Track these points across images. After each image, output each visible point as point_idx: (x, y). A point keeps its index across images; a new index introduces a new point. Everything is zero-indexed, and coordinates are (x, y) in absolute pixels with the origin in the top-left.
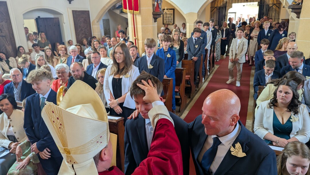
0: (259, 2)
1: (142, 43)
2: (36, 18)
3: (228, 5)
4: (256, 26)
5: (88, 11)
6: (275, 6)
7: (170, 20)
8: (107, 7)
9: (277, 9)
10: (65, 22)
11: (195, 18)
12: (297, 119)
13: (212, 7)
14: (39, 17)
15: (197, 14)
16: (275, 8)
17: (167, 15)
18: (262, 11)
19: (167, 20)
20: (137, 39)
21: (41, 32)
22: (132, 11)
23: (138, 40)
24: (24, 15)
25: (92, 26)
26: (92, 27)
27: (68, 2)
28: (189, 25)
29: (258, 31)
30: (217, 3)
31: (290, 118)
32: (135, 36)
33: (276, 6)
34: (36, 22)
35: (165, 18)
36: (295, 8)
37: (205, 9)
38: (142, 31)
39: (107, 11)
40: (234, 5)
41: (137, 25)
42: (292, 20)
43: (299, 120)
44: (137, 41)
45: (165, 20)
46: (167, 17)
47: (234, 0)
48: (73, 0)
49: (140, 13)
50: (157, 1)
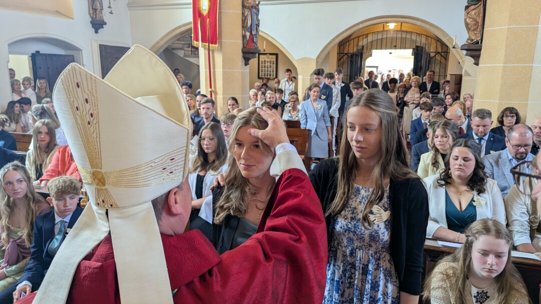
0: (414, 49)
1: (222, 100)
2: (32, 54)
3: (365, 51)
4: (413, 84)
6: (440, 56)
7: (270, 72)
8: (162, 44)
9: (443, 60)
10: (84, 63)
11: (313, 67)
12: (483, 203)
13: (339, 53)
14: (38, 52)
15: (317, 60)
16: (439, 60)
17: (265, 64)
18: (420, 63)
19: (265, 71)
20: (214, 92)
21: (40, 78)
22: (207, 44)
23: (216, 94)
24: (9, 45)
27: (93, 30)
28: (303, 79)
29: (417, 93)
30: (347, 47)
31: (473, 200)
32: (211, 87)
33: (442, 56)
34: (32, 60)
35: (262, 68)
36: (472, 48)
37: (328, 54)
38: (225, 79)
39: (162, 50)
40: (374, 52)
41: (214, 68)
42: (466, 76)
43: (486, 204)
44: (213, 96)
45: (262, 71)
46: (265, 67)
47: (374, 44)
48: (103, 27)
49: (221, 49)
50: (250, 31)
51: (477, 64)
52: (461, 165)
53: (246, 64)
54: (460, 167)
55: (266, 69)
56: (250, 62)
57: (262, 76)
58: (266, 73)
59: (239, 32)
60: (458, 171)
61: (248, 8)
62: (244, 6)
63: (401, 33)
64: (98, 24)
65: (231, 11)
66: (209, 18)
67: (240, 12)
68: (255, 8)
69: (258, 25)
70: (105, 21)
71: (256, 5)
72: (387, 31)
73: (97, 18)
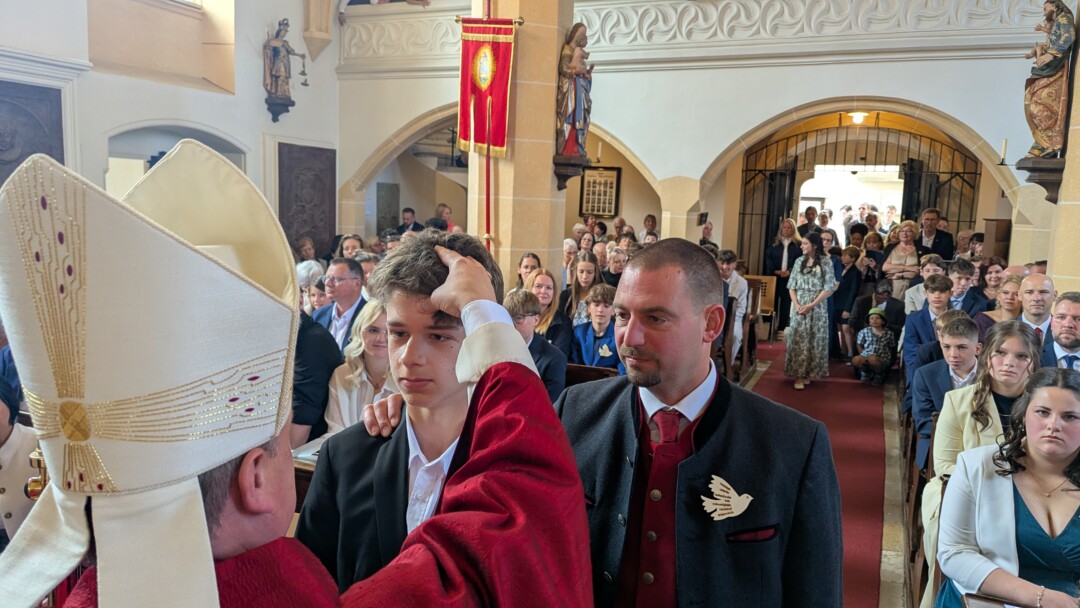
0: (903, 165)
1: (509, 257)
2: (151, 157)
3: (800, 166)
4: (902, 239)
5: (333, 152)
6: (960, 180)
7: (604, 203)
8: (397, 144)
9: (967, 189)
11: (694, 196)
13: (747, 170)
15: (701, 182)
16: (958, 187)
17: (594, 187)
18: (916, 193)
19: (594, 202)
20: (493, 240)
22: (485, 146)
23: (498, 244)
24: (112, 139)
25: (340, 200)
26: (340, 205)
27: (270, 116)
28: (671, 219)
29: (911, 255)
30: (763, 157)
32: (488, 231)
33: (964, 180)
35: (588, 194)
36: (1042, 166)
37: (724, 172)
38: (515, 215)
39: (395, 156)
40: (818, 168)
41: (497, 193)
42: (1024, 223)
45: (588, 202)
46: (594, 193)
47: (820, 154)
48: (288, 111)
49: (512, 156)
50: (571, 121)
51: (1053, 200)
52: (1058, 431)
53: (561, 187)
54: (1054, 435)
55: (597, 197)
56: (569, 183)
57: (587, 210)
58: (596, 205)
59: (548, 122)
60: (1050, 442)
61: (570, 77)
62: (561, 73)
63: (876, 132)
64: (279, 104)
65: (536, 83)
66: (491, 95)
67: (554, 85)
68: (584, 77)
69: (588, 111)
70: (293, 99)
71: (584, 71)
72: (847, 128)
73: (278, 93)
